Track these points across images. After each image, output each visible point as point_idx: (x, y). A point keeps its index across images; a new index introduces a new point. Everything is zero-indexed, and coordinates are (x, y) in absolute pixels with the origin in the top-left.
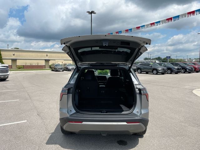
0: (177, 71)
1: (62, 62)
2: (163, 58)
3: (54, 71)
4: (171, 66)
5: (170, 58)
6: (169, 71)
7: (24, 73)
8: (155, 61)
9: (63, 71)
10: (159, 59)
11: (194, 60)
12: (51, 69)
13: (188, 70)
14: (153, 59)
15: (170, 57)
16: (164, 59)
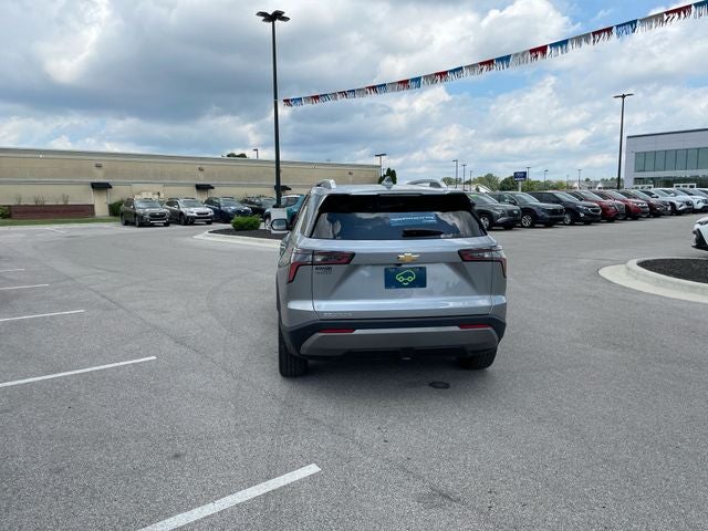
0: (551, 219)
1: (159, 194)
2: (502, 178)
3: (133, 224)
4: (533, 201)
5: (525, 176)
6: (527, 220)
7: (22, 235)
8: (478, 190)
9: (166, 225)
10: (489, 180)
11: (600, 185)
12: (119, 218)
13: (582, 215)
14: (469, 182)
15: (525, 173)
16: (506, 181)
